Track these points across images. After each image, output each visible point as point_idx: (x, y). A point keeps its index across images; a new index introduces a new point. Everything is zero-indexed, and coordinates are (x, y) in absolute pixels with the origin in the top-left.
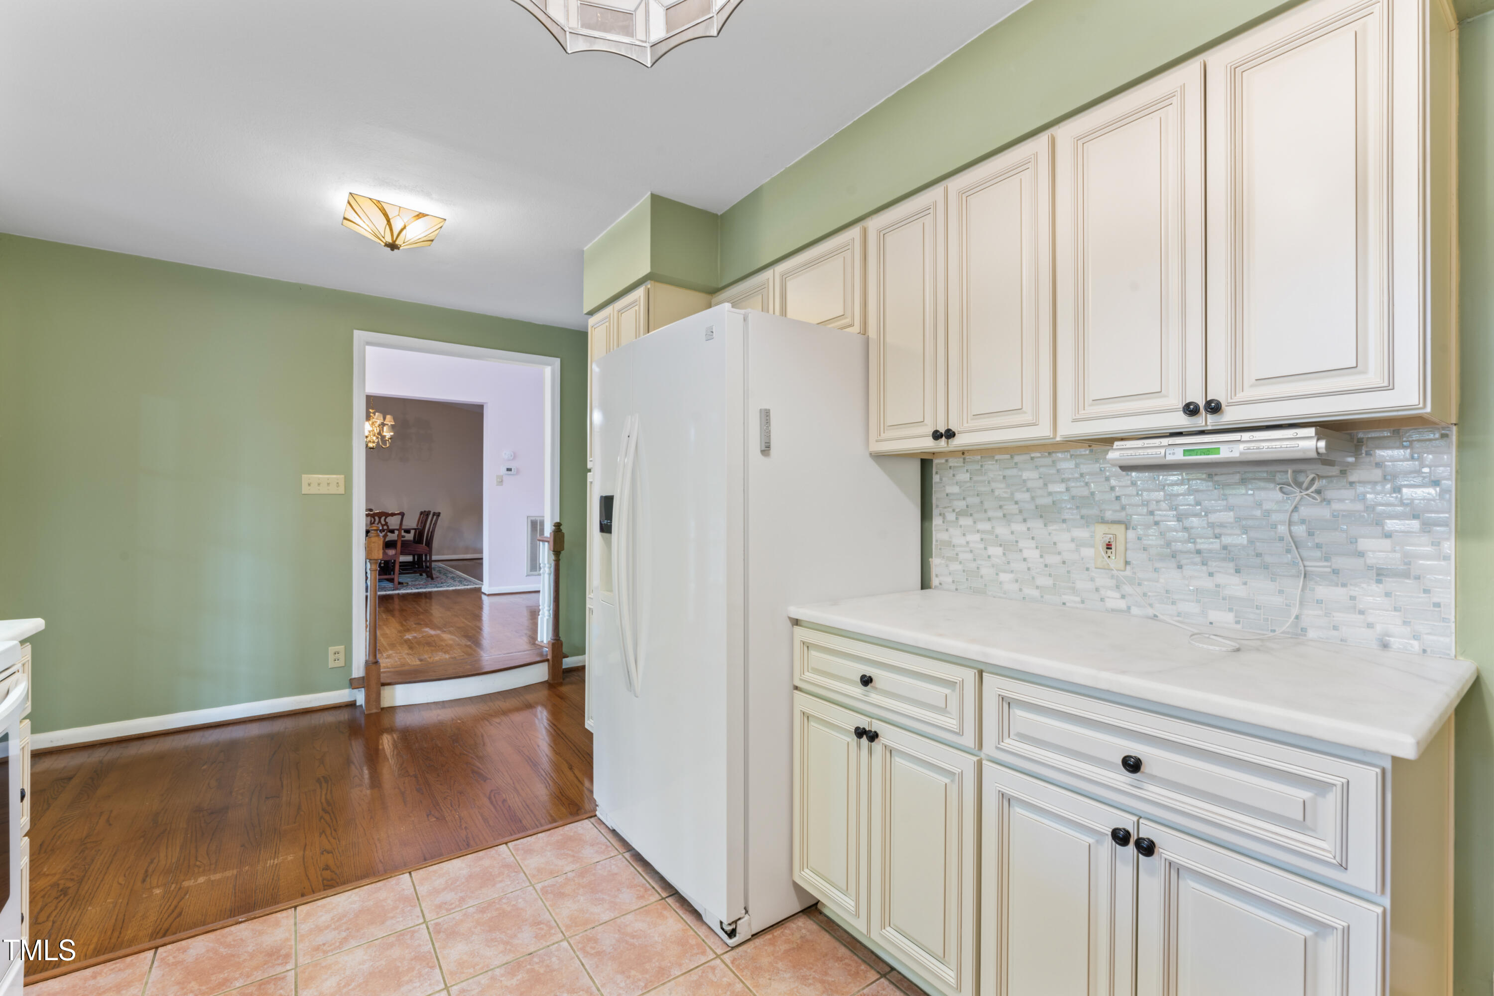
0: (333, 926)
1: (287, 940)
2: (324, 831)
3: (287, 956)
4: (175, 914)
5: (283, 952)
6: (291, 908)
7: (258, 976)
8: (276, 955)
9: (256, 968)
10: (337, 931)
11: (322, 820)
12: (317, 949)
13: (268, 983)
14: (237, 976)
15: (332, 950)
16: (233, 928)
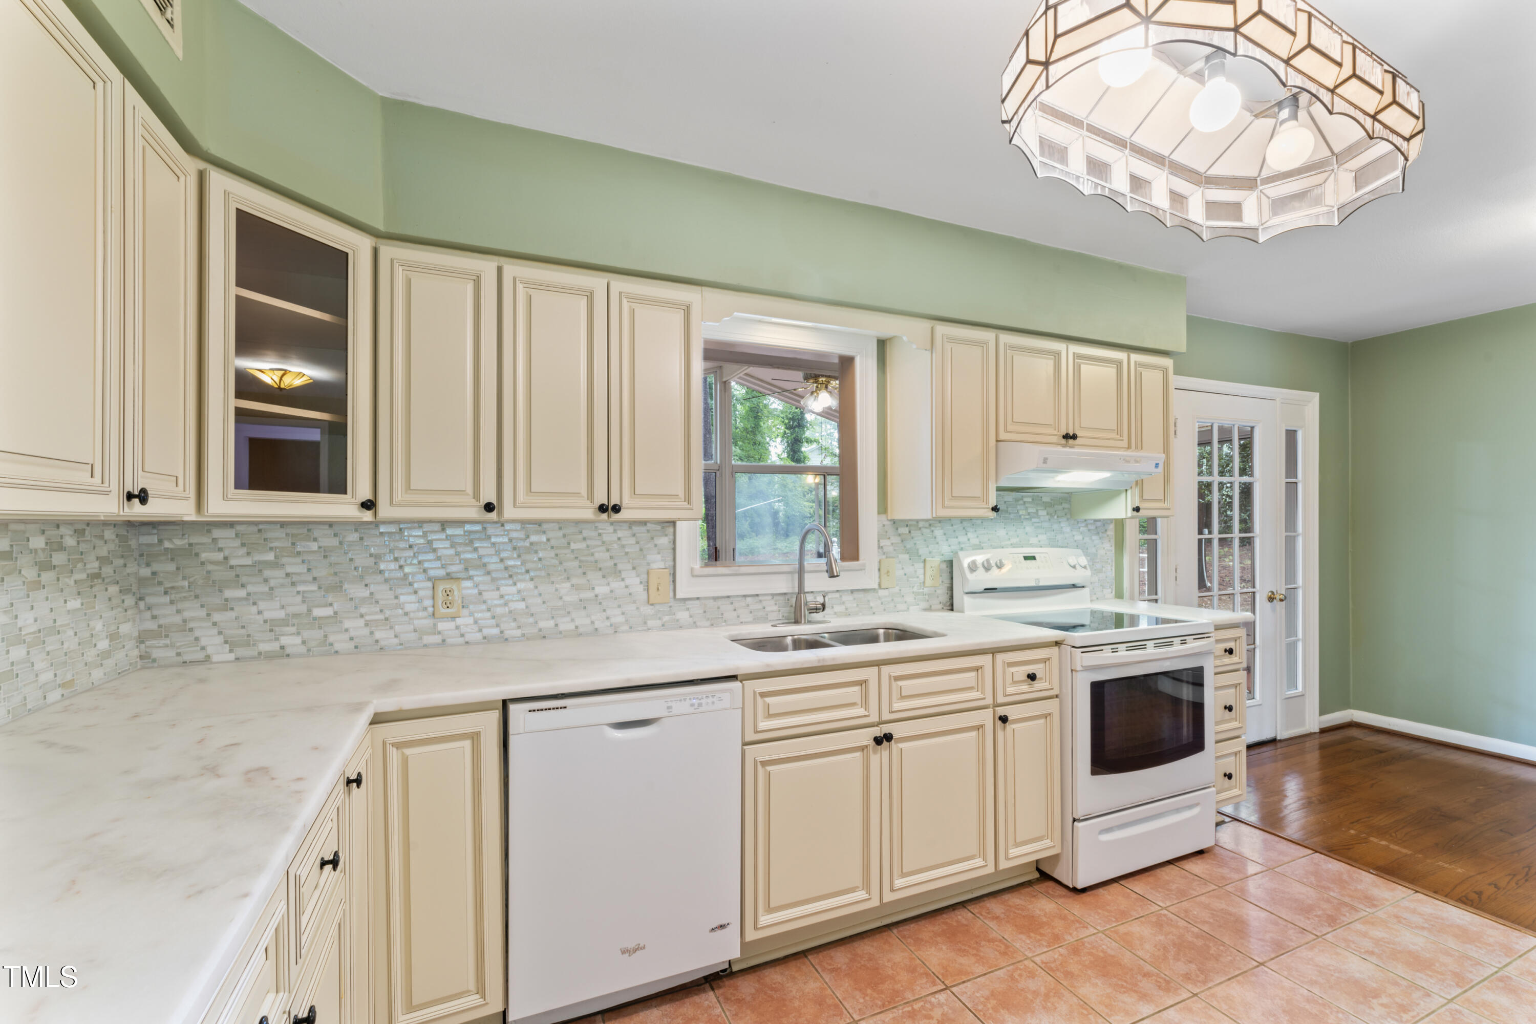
0: (1426, 917)
1: (1387, 900)
2: (1514, 875)
3: (1375, 906)
4: (1347, 847)
5: (1375, 903)
6: (1413, 890)
7: (1347, 900)
8: (1370, 901)
9: (1351, 896)
10: (1424, 921)
11: (1527, 869)
12: (1397, 917)
13: (1347, 906)
14: (1336, 891)
15: (1403, 924)
16: (1364, 873)
